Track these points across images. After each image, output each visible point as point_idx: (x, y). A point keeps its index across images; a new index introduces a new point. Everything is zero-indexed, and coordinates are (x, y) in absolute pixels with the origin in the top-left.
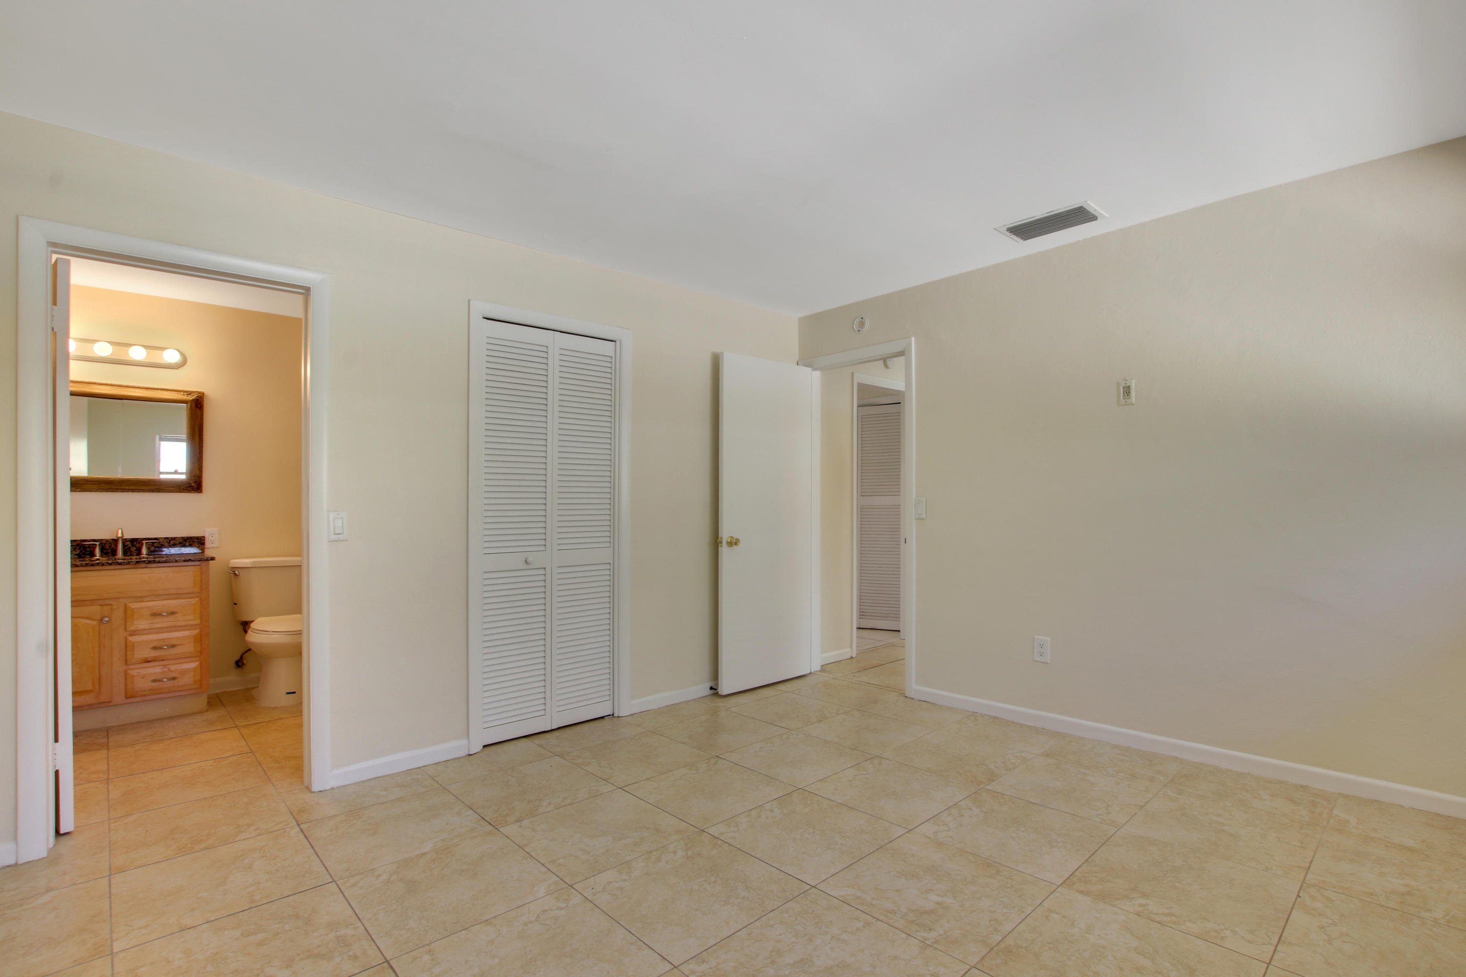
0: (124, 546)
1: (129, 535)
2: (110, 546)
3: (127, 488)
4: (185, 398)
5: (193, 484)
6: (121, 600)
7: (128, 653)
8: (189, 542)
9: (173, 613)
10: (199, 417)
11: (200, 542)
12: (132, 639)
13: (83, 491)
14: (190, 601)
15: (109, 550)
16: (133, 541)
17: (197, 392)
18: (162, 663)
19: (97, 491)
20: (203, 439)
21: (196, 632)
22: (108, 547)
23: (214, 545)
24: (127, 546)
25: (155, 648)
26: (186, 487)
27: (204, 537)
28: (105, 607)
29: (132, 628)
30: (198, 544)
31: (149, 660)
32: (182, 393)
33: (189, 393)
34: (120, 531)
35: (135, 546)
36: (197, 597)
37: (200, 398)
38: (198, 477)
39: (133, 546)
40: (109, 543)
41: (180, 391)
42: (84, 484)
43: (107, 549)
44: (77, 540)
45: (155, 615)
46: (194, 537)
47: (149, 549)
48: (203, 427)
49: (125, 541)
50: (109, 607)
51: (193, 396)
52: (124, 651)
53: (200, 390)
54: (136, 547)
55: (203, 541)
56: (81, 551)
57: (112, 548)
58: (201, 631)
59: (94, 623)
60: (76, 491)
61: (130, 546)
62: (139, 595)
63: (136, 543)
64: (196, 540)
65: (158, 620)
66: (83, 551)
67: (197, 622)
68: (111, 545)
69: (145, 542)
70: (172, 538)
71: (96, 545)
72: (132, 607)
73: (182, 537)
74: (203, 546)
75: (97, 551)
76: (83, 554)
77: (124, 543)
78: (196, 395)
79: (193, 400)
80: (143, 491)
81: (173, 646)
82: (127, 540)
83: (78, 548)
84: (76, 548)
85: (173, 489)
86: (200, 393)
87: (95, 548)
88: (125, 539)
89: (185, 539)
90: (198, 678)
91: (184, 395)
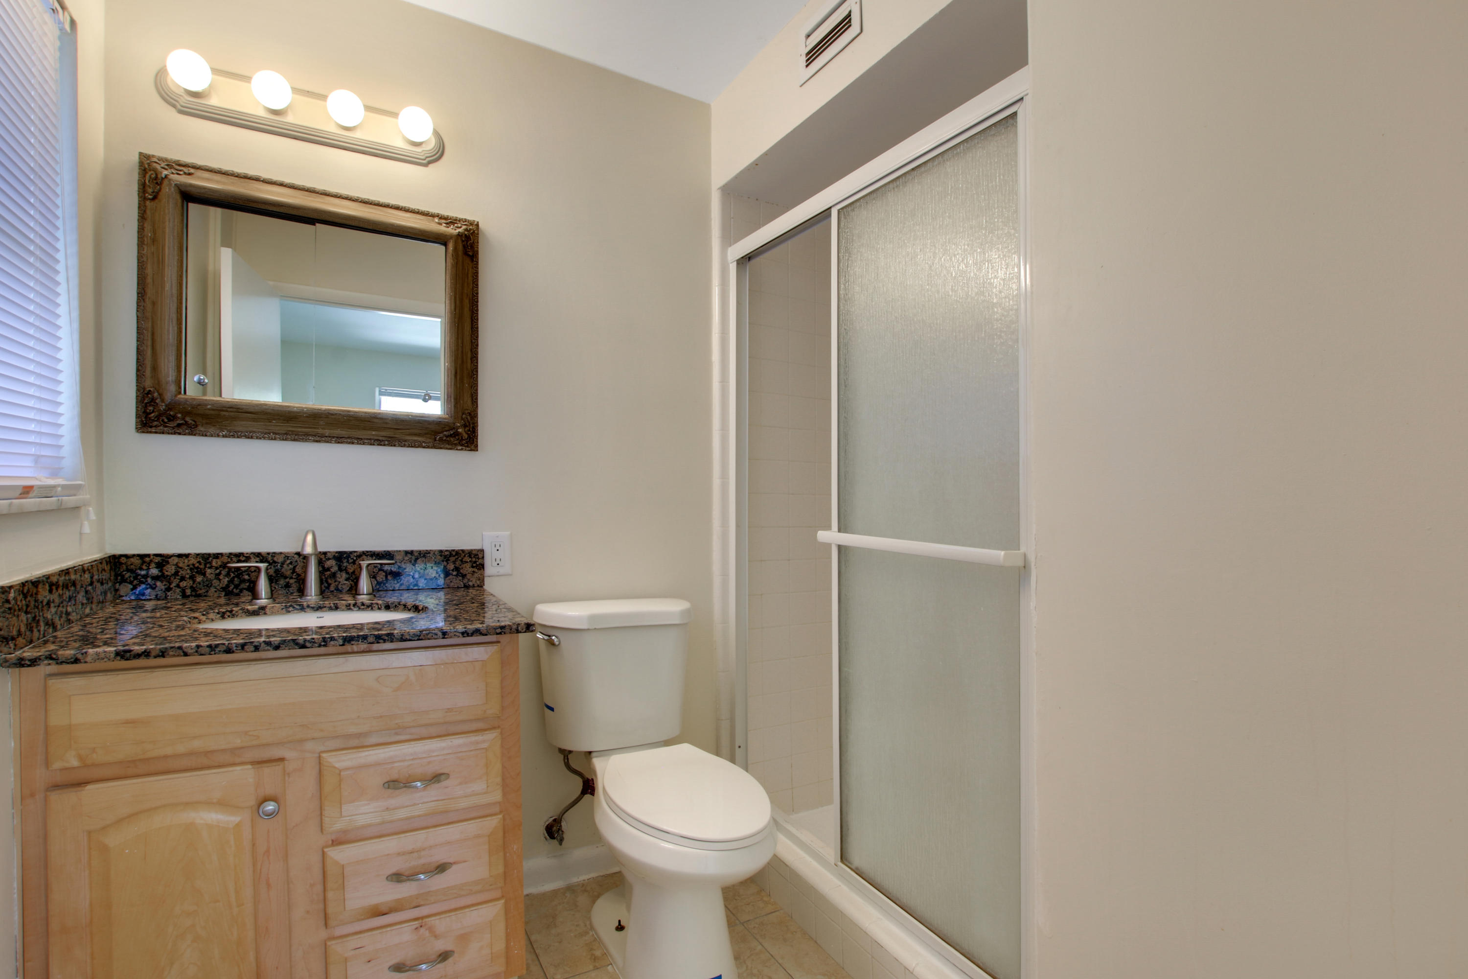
0: (323, 570)
1: (331, 544)
2: (294, 571)
3: (327, 432)
4: (443, 229)
5: (460, 430)
6: (309, 746)
7: (330, 895)
8: (454, 562)
9: (436, 778)
10: (470, 278)
11: (475, 562)
12: (337, 854)
13: (233, 436)
14: (477, 743)
15: (291, 578)
16: (341, 557)
17: (466, 220)
18: (416, 913)
19: (264, 438)
20: (477, 328)
21: (493, 823)
22: (288, 573)
23: (502, 571)
24: (328, 569)
25: (398, 877)
26: (447, 437)
27: (482, 551)
28: (267, 770)
29: (339, 826)
30: (473, 567)
31: (384, 909)
32: (436, 220)
33: (451, 221)
34: (310, 538)
35: (346, 570)
36: (494, 728)
37: (472, 234)
38: (470, 414)
39: (340, 569)
40: (291, 563)
41: (433, 216)
42: (235, 419)
43: (286, 578)
44: (222, 554)
45: (395, 784)
46: (463, 551)
47: (374, 577)
48: (477, 302)
49: (322, 558)
50: (277, 768)
51: (458, 228)
52: (319, 888)
53: (470, 218)
54: (347, 573)
55: (480, 561)
56: (231, 581)
57: (299, 575)
58: (504, 819)
59: (234, 819)
60: (218, 436)
61: (335, 569)
62: (353, 730)
63: (348, 562)
64: (467, 559)
65: (402, 798)
66: (236, 581)
67: (497, 796)
68: (295, 567)
69: (364, 563)
70: (420, 552)
71: (258, 569)
72: (337, 765)
73: (441, 551)
74: (480, 572)
75: (263, 584)
76: (236, 587)
77: (320, 563)
78: (464, 227)
79: (459, 235)
80: (360, 441)
81: (442, 868)
82: (329, 555)
83: (224, 572)
84: (220, 574)
85: (420, 439)
86: (471, 223)
87: (258, 577)
88: (325, 553)
89: (445, 556)
90: (500, 946)
91: (440, 224)
